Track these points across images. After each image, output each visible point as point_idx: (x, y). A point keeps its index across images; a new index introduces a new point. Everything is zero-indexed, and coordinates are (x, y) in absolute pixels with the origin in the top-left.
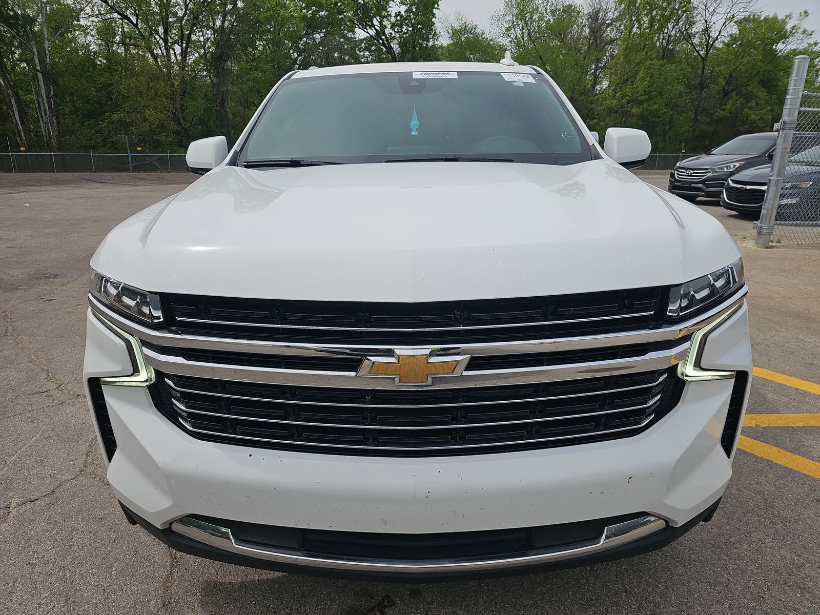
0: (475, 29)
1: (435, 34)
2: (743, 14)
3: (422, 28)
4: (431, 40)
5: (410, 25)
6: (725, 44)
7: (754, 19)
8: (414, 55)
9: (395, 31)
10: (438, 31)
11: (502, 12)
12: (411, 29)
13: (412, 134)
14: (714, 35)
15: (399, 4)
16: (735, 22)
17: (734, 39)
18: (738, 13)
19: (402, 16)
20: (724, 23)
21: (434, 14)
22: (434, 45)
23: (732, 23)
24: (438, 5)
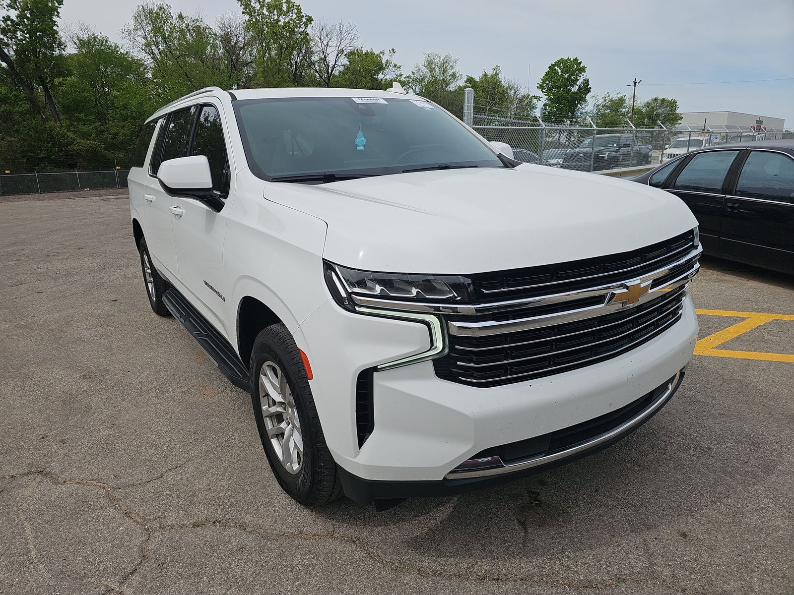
0: (106, 41)
1: (60, 44)
2: (349, 48)
3: (43, 36)
4: (57, 49)
5: (26, 32)
6: (340, 72)
7: (358, 53)
8: (38, 64)
9: (8, 37)
10: (63, 40)
11: (132, 27)
12: (28, 36)
13: (358, 149)
14: (331, 64)
15: (6, 8)
16: (346, 55)
17: (347, 68)
18: (346, 47)
19: (12, 21)
20: (337, 55)
21: (55, 22)
22: (61, 55)
23: (343, 56)
24: (58, 13)
